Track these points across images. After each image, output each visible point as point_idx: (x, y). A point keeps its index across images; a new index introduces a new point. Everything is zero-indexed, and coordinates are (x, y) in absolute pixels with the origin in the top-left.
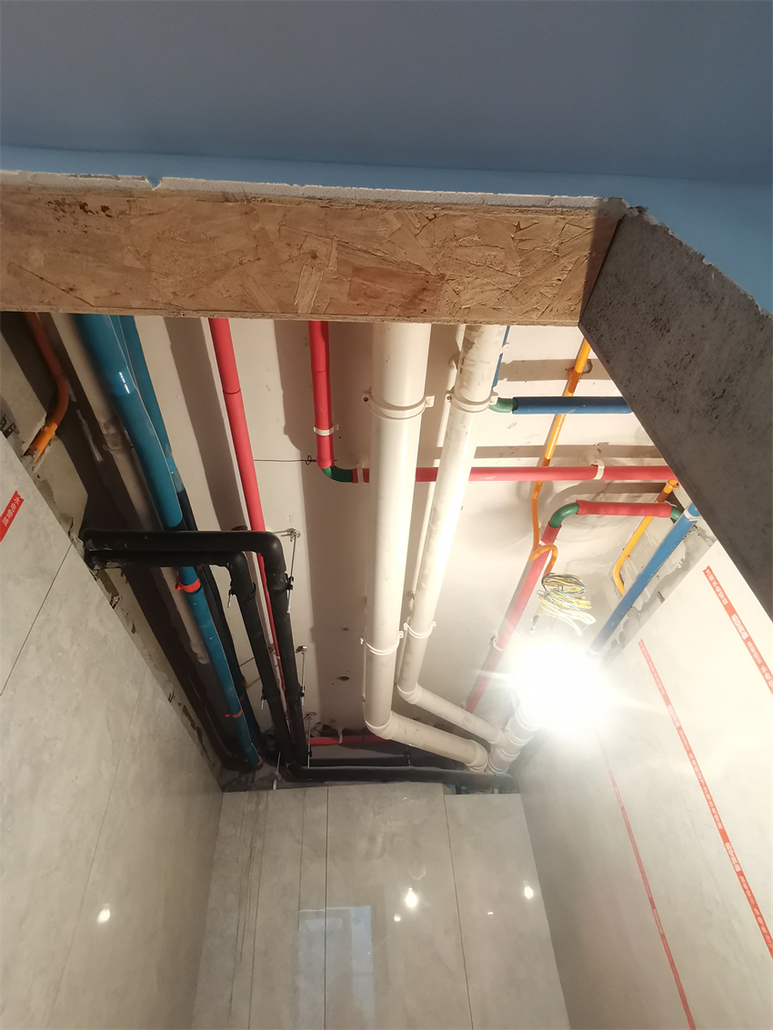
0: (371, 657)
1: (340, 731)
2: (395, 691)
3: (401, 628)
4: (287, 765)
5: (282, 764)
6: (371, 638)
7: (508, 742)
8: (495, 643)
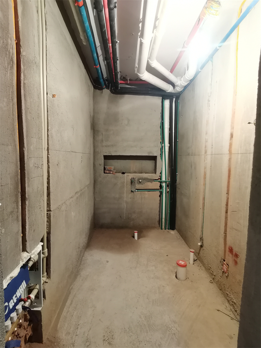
0: (141, 44)
1: (128, 79)
2: (148, 61)
3: (153, 32)
4: (112, 88)
5: (111, 88)
6: (142, 36)
7: (181, 84)
8: (185, 43)
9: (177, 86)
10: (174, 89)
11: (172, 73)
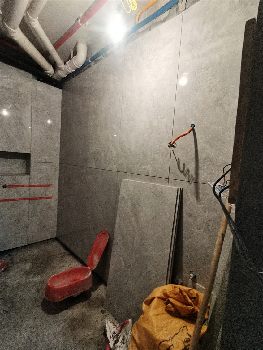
7: (65, 69)
8: (79, 20)
9: (60, 69)
10: (54, 72)
11: (56, 49)
